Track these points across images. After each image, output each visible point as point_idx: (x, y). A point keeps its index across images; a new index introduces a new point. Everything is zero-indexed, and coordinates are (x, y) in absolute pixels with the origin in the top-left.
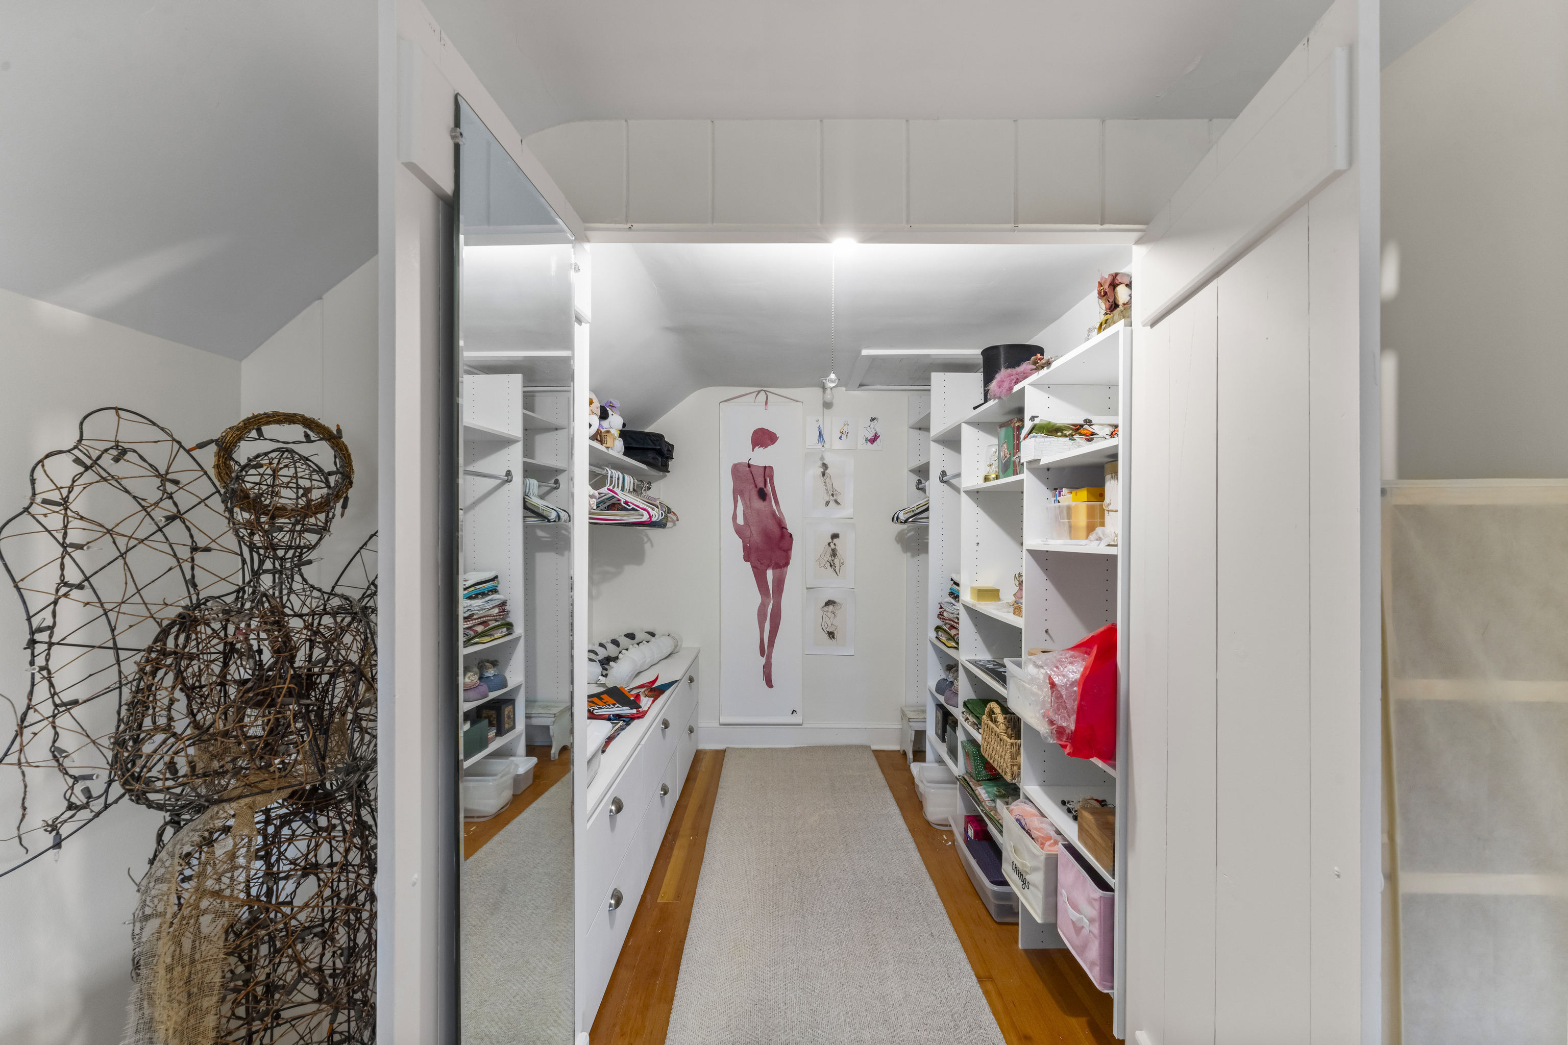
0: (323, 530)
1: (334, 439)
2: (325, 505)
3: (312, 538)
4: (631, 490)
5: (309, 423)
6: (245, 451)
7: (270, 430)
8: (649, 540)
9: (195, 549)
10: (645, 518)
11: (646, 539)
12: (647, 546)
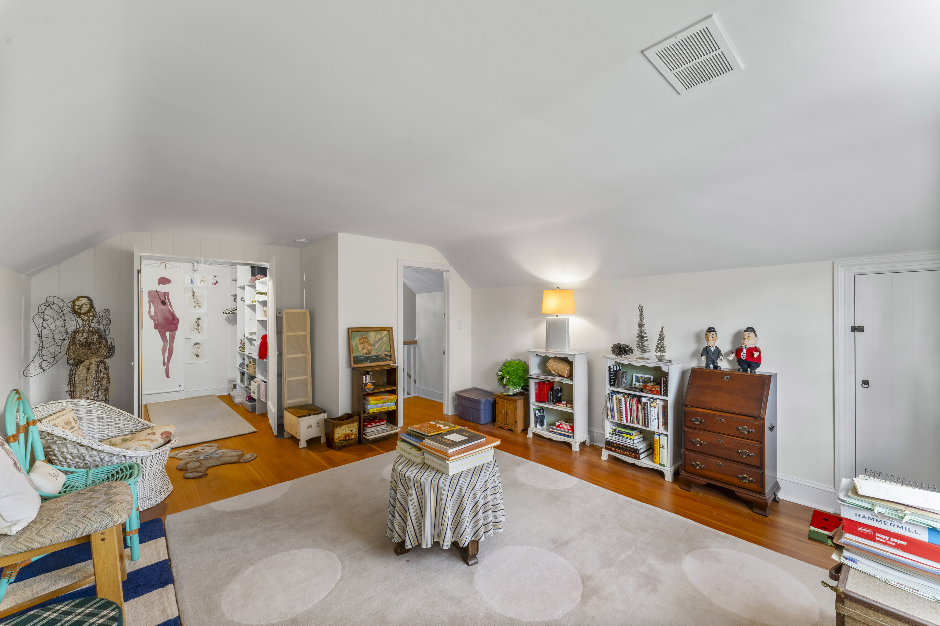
5: (87, 297)
7: (81, 299)
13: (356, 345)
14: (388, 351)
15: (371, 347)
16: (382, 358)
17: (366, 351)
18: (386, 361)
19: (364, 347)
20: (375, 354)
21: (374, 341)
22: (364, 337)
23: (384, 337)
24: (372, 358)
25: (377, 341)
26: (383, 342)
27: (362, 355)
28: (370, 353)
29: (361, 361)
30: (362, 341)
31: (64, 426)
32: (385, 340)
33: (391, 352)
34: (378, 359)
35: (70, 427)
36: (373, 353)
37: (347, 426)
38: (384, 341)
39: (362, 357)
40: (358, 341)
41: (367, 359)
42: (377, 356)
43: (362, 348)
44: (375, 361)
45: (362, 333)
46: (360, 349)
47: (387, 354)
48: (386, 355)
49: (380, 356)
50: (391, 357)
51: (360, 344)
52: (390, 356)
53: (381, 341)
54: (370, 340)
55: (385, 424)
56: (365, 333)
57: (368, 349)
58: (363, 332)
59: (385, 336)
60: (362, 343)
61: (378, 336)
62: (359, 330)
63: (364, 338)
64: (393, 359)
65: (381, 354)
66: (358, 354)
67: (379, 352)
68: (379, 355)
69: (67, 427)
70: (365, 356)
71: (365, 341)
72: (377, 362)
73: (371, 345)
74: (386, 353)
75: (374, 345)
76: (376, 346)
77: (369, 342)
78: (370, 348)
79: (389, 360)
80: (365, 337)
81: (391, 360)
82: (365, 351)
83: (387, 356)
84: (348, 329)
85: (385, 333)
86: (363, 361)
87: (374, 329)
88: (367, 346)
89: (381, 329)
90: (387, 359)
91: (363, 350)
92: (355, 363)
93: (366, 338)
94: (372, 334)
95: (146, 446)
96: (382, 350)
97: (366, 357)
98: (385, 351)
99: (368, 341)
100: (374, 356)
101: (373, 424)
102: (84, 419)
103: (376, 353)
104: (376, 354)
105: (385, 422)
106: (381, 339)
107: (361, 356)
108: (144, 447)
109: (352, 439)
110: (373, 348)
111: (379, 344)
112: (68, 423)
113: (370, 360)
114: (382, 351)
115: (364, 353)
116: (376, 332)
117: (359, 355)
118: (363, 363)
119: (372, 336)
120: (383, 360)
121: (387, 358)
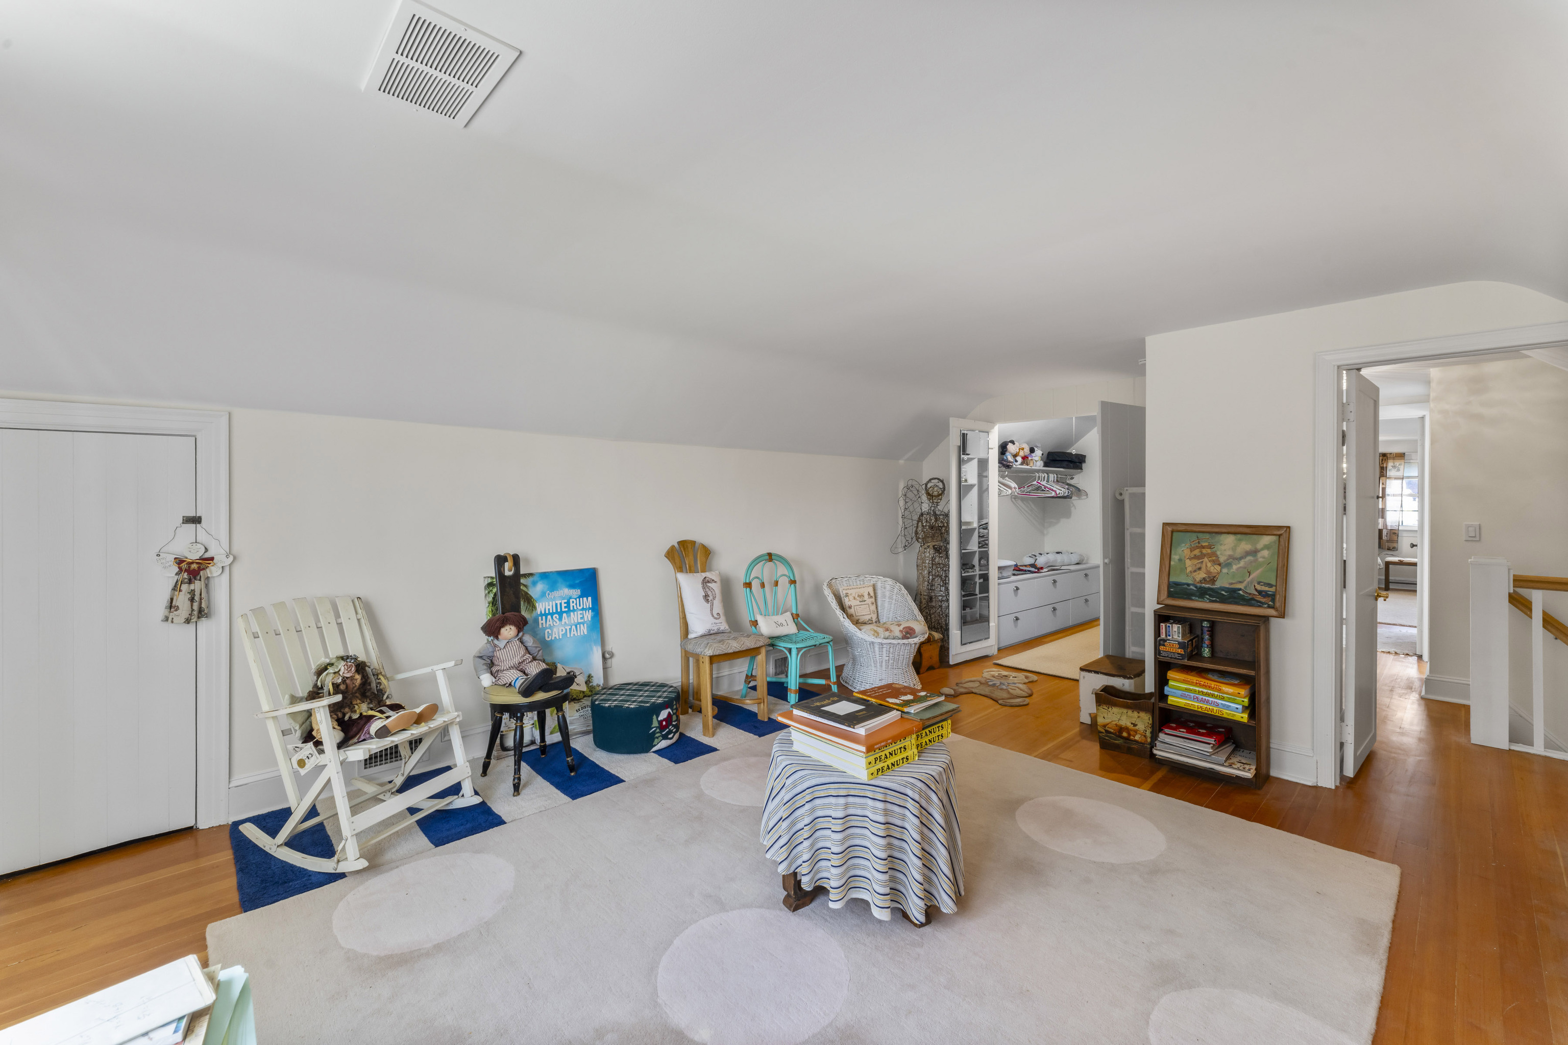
0: (941, 499)
1: (942, 481)
2: (941, 495)
3: (939, 501)
4: (1055, 480)
5: (938, 479)
6: (929, 486)
7: (932, 481)
8: (1074, 505)
9: (922, 503)
10: (1053, 494)
11: (1072, 505)
12: (1073, 509)
13: (1180, 560)
14: (1270, 585)
15: (1218, 568)
16: (1248, 597)
17: (1205, 575)
18: (1260, 606)
19: (1198, 566)
20: (1227, 586)
21: (1230, 557)
22: (1204, 544)
23: (1262, 549)
24: (1217, 592)
25: (1238, 555)
26: (1257, 560)
27: (1190, 582)
28: (1213, 580)
29: (1188, 595)
30: (1197, 552)
31: (856, 597)
32: (1264, 557)
33: (1276, 586)
34: (1235, 598)
35: (861, 600)
36: (1222, 583)
37: (1125, 711)
38: (1261, 560)
39: (1191, 587)
40: (1187, 552)
41: (1202, 593)
42: (1234, 591)
43: (1194, 568)
44: (1223, 600)
45: (1200, 535)
46: (1189, 569)
47: (1266, 592)
48: (1260, 592)
49: (1241, 592)
50: (1273, 600)
51: (1191, 559)
52: (1273, 597)
53: (1249, 558)
54: (1218, 553)
55: (1209, 744)
56: (1207, 536)
57: (1208, 572)
58: (1205, 534)
59: (1267, 547)
60: (1196, 557)
61: (1245, 546)
62: (1189, 528)
63: (1203, 547)
64: (1278, 604)
65: (1245, 587)
66: (1182, 579)
67: (1240, 582)
68: (1240, 589)
69: (858, 598)
70: (1198, 585)
71: (1204, 551)
72: (1230, 603)
73: (1220, 565)
74: (1259, 587)
75: (1228, 565)
76: (1235, 567)
77: (1217, 556)
78: (1214, 569)
79: (1269, 607)
80: (1206, 544)
81: (1273, 607)
82: (1201, 575)
83: (1264, 597)
84: (1165, 525)
85: (1266, 540)
86: (1193, 595)
87: (1233, 530)
88: (1209, 564)
89: (1254, 529)
90: (1263, 603)
91: (1195, 571)
92: (1170, 595)
93: (1210, 547)
94: (1229, 540)
95: (875, 631)
96: (1249, 579)
97: (1201, 588)
98: (1259, 583)
99: (1214, 554)
100: (1223, 589)
101: (1182, 732)
102: (887, 598)
103: (1232, 584)
104: (1231, 587)
105: (1212, 741)
106: (1254, 552)
107: (1188, 585)
108: (873, 633)
109: (1136, 741)
110: (1225, 571)
111: (1242, 563)
112: (861, 596)
113: (1210, 595)
114: (1251, 582)
115: (1198, 580)
116: (1239, 536)
117: (1184, 581)
118: (1192, 600)
119: (1227, 545)
120: (1249, 601)
121: (1263, 600)
